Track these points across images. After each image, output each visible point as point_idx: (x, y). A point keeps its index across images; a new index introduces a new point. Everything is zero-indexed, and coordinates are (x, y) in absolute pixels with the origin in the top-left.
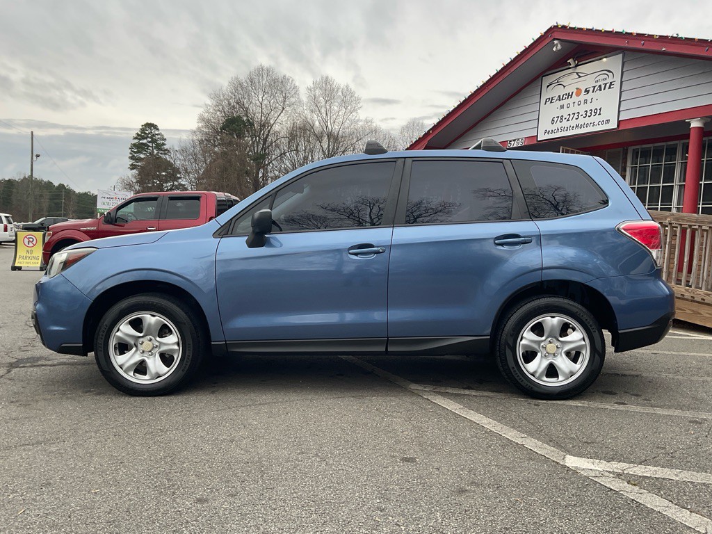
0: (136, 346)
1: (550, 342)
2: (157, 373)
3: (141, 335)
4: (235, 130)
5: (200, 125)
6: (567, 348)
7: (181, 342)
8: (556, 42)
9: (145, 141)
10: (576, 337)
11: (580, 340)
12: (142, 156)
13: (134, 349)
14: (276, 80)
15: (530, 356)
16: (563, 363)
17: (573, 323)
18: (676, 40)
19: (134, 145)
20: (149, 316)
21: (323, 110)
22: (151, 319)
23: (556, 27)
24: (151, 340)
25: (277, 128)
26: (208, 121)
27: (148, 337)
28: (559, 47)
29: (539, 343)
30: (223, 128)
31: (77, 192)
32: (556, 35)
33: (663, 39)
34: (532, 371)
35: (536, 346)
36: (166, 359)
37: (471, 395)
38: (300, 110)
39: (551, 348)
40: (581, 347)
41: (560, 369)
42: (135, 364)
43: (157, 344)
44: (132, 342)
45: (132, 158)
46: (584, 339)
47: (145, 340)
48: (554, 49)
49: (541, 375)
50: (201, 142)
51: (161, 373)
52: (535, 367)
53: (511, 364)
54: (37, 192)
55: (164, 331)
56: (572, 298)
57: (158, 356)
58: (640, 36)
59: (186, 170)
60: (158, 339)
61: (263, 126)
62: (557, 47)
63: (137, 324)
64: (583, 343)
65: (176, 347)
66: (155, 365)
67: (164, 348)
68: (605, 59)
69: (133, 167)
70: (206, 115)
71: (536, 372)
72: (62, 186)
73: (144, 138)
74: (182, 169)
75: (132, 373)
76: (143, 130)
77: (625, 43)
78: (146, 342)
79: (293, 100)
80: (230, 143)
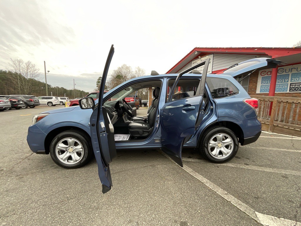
0: (67, 151)
1: (219, 143)
2: (76, 160)
3: (68, 146)
4: (119, 78)
5: (111, 77)
6: (226, 144)
7: (83, 148)
8: (196, 52)
9: (99, 81)
10: (229, 140)
11: (230, 141)
12: (99, 84)
13: (66, 152)
14: (127, 67)
15: (213, 149)
16: (224, 150)
17: (227, 136)
18: (231, 49)
19: (97, 82)
20: (69, 139)
21: (138, 73)
22: (70, 140)
23: (196, 48)
24: (72, 148)
25: (128, 77)
26: (113, 76)
27: (71, 147)
28: (197, 53)
29: (215, 144)
30: (116, 78)
31: (86, 92)
32: (196, 50)
33: (227, 49)
34: (214, 154)
35: (214, 146)
36: (79, 154)
37: (192, 162)
38: (133, 73)
39: (220, 145)
40: (231, 144)
41: (223, 152)
42: (67, 157)
43: (75, 149)
44: (65, 149)
45: (97, 84)
46: (231, 141)
47: (70, 148)
48: (195, 54)
49: (217, 155)
50: (112, 80)
51: (77, 159)
52: (215, 152)
53: (207, 153)
54: (77, 92)
55: (76, 144)
56: (227, 127)
57: (75, 153)
58: (220, 48)
59: (109, 87)
60: (74, 147)
61: (125, 77)
62: (196, 53)
63: (65, 143)
64: (231, 142)
65: (81, 150)
66: (75, 157)
67: (77, 150)
68: (207, 56)
69: (97, 86)
70: (112, 75)
71: (215, 155)
72: (82, 91)
73: (99, 80)
74: (108, 87)
75: (66, 161)
76: (99, 78)
77: (216, 51)
78: (70, 149)
79: (131, 71)
80: (118, 81)
